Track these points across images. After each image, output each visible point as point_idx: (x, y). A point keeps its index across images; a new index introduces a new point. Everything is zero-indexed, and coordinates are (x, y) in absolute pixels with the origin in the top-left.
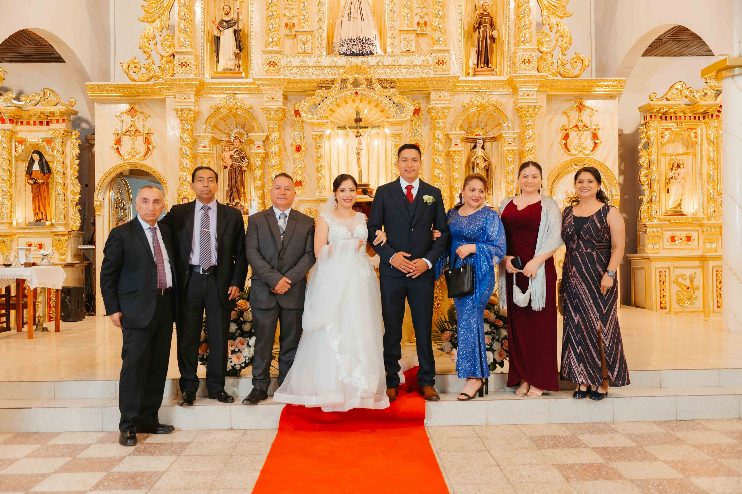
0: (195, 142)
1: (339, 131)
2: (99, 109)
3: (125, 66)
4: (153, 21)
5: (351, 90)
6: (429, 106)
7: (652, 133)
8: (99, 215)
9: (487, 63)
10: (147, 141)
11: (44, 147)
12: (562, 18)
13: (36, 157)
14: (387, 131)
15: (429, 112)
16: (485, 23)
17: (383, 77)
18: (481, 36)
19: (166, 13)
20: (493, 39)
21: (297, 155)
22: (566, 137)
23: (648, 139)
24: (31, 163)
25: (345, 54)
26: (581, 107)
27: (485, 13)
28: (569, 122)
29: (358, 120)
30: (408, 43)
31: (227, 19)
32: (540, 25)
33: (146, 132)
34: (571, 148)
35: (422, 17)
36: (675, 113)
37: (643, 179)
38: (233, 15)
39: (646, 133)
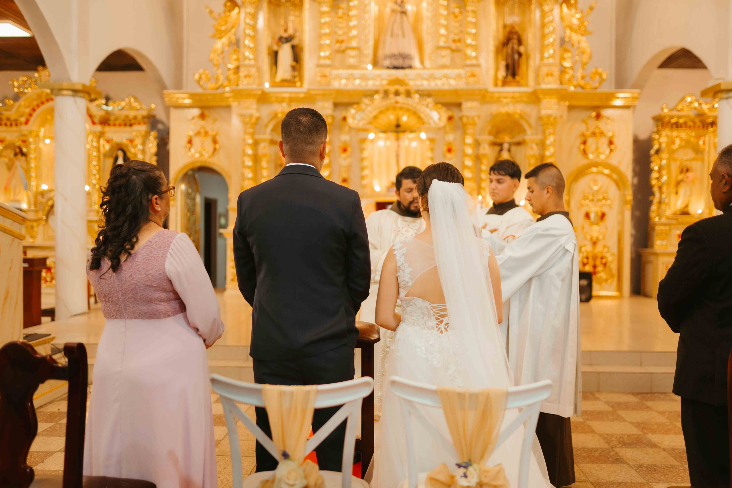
0: (256, 144)
1: (382, 135)
2: (174, 114)
3: (197, 76)
4: (221, 38)
5: (392, 99)
6: (460, 114)
7: (664, 140)
8: (173, 206)
9: (514, 74)
10: (215, 142)
11: (127, 146)
12: (582, 35)
13: (120, 154)
14: (423, 135)
15: (461, 118)
16: (513, 39)
17: (421, 88)
18: (509, 51)
19: (233, 31)
20: (520, 55)
21: (344, 155)
22: (584, 143)
23: (660, 144)
24: (116, 159)
25: (388, 68)
26: (598, 116)
27: (513, 30)
28: (588, 130)
29: (398, 126)
30: (443, 57)
31: (285, 35)
32: (563, 42)
33: (214, 133)
34: (588, 151)
35: (457, 34)
36: (685, 123)
37: (654, 182)
38: (291, 31)
39: (658, 139)
